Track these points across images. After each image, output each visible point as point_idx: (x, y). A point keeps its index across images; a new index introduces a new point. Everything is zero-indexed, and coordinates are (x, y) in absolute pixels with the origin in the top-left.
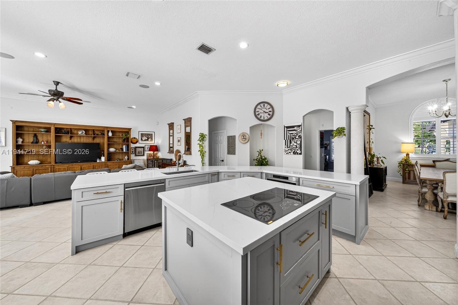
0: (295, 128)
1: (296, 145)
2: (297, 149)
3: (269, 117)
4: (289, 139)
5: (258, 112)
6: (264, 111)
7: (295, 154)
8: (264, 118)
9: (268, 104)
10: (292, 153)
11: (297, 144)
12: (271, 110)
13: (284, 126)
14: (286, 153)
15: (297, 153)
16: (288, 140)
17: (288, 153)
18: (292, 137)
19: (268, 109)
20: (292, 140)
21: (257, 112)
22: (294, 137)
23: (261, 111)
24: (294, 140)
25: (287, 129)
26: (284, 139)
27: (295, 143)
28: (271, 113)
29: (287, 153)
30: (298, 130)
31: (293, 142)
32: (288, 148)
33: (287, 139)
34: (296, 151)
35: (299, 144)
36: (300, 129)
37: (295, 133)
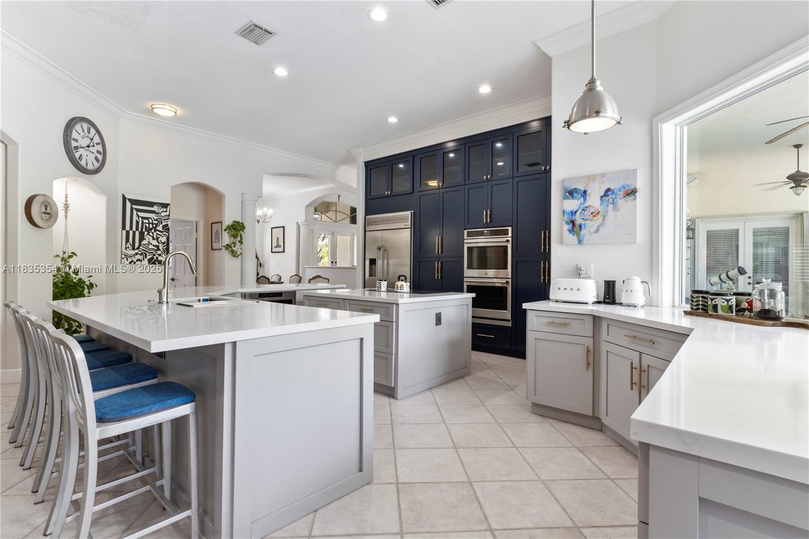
0: (155, 208)
1: (157, 244)
2: (159, 252)
3: (96, 164)
4: (137, 229)
5: (76, 141)
7: (154, 263)
8: (87, 164)
9: (97, 129)
10: (146, 262)
11: (159, 243)
12: (100, 148)
13: (124, 196)
14: (128, 262)
15: (160, 263)
16: (134, 233)
17: (135, 260)
18: (147, 225)
19: (96, 144)
20: (146, 233)
21: (73, 140)
22: (151, 226)
23: (82, 142)
24: (153, 233)
25: (134, 206)
26: (124, 228)
27: (153, 239)
28: (100, 157)
29: (130, 260)
30: (163, 214)
31: (148, 238)
32: (134, 249)
33: (131, 228)
34: (155, 257)
35: (165, 243)
36: (166, 211)
37: (156, 218)
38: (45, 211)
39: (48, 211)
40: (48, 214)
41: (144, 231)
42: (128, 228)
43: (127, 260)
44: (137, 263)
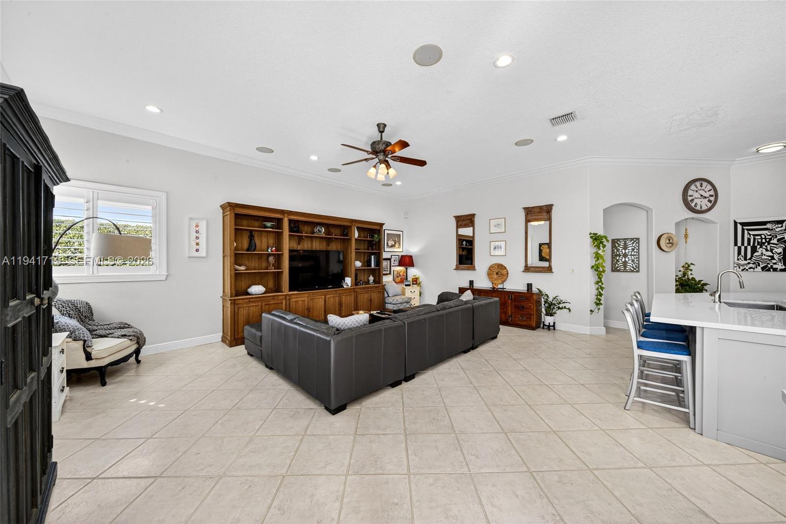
0: (769, 226)
1: (772, 254)
2: (774, 261)
3: (709, 205)
4: (749, 244)
5: (692, 196)
6: (702, 196)
7: (769, 270)
8: (701, 207)
9: (709, 182)
10: (759, 269)
11: (773, 253)
12: (712, 193)
13: (735, 222)
14: (740, 270)
15: (775, 270)
16: (746, 248)
17: (747, 268)
18: (760, 240)
19: (709, 191)
20: (758, 247)
21: (690, 196)
22: (764, 241)
23: (696, 195)
24: (766, 246)
25: (744, 228)
26: (736, 244)
27: (767, 250)
28: (712, 199)
29: (742, 268)
30: (778, 230)
31: (760, 250)
32: (745, 259)
33: (743, 244)
34: (769, 266)
35: (781, 253)
36: (782, 227)
37: (769, 234)
38: (668, 242)
39: (671, 241)
40: (671, 243)
41: (756, 245)
42: (739, 244)
43: (739, 268)
44: (749, 270)
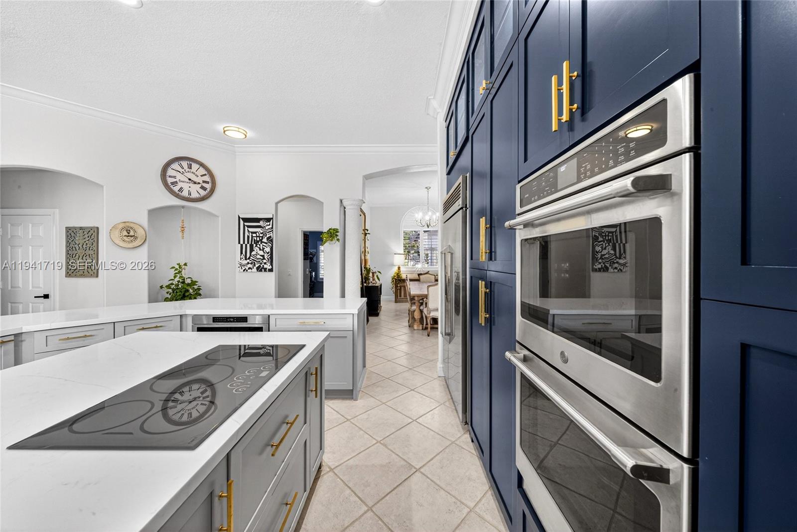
0: (261, 223)
1: (262, 254)
2: (265, 261)
3: (203, 193)
4: (248, 243)
5: (173, 177)
6: (190, 179)
7: (261, 271)
8: (190, 194)
9: (202, 165)
10: (255, 269)
11: (264, 253)
12: (207, 178)
13: (239, 217)
14: (242, 270)
15: (265, 270)
16: (246, 245)
17: (247, 269)
18: (255, 238)
19: (202, 176)
20: (255, 245)
21: (170, 177)
22: (258, 239)
23: (179, 177)
24: (260, 245)
25: (246, 224)
26: (239, 243)
27: (260, 250)
28: (208, 186)
29: (244, 269)
30: (267, 228)
31: (256, 249)
32: (246, 259)
33: (244, 243)
34: (262, 266)
35: (269, 252)
36: (269, 225)
37: (262, 231)
38: (127, 234)
39: (132, 233)
40: (131, 236)
41: (253, 243)
42: (242, 242)
43: (242, 269)
44: (248, 271)
